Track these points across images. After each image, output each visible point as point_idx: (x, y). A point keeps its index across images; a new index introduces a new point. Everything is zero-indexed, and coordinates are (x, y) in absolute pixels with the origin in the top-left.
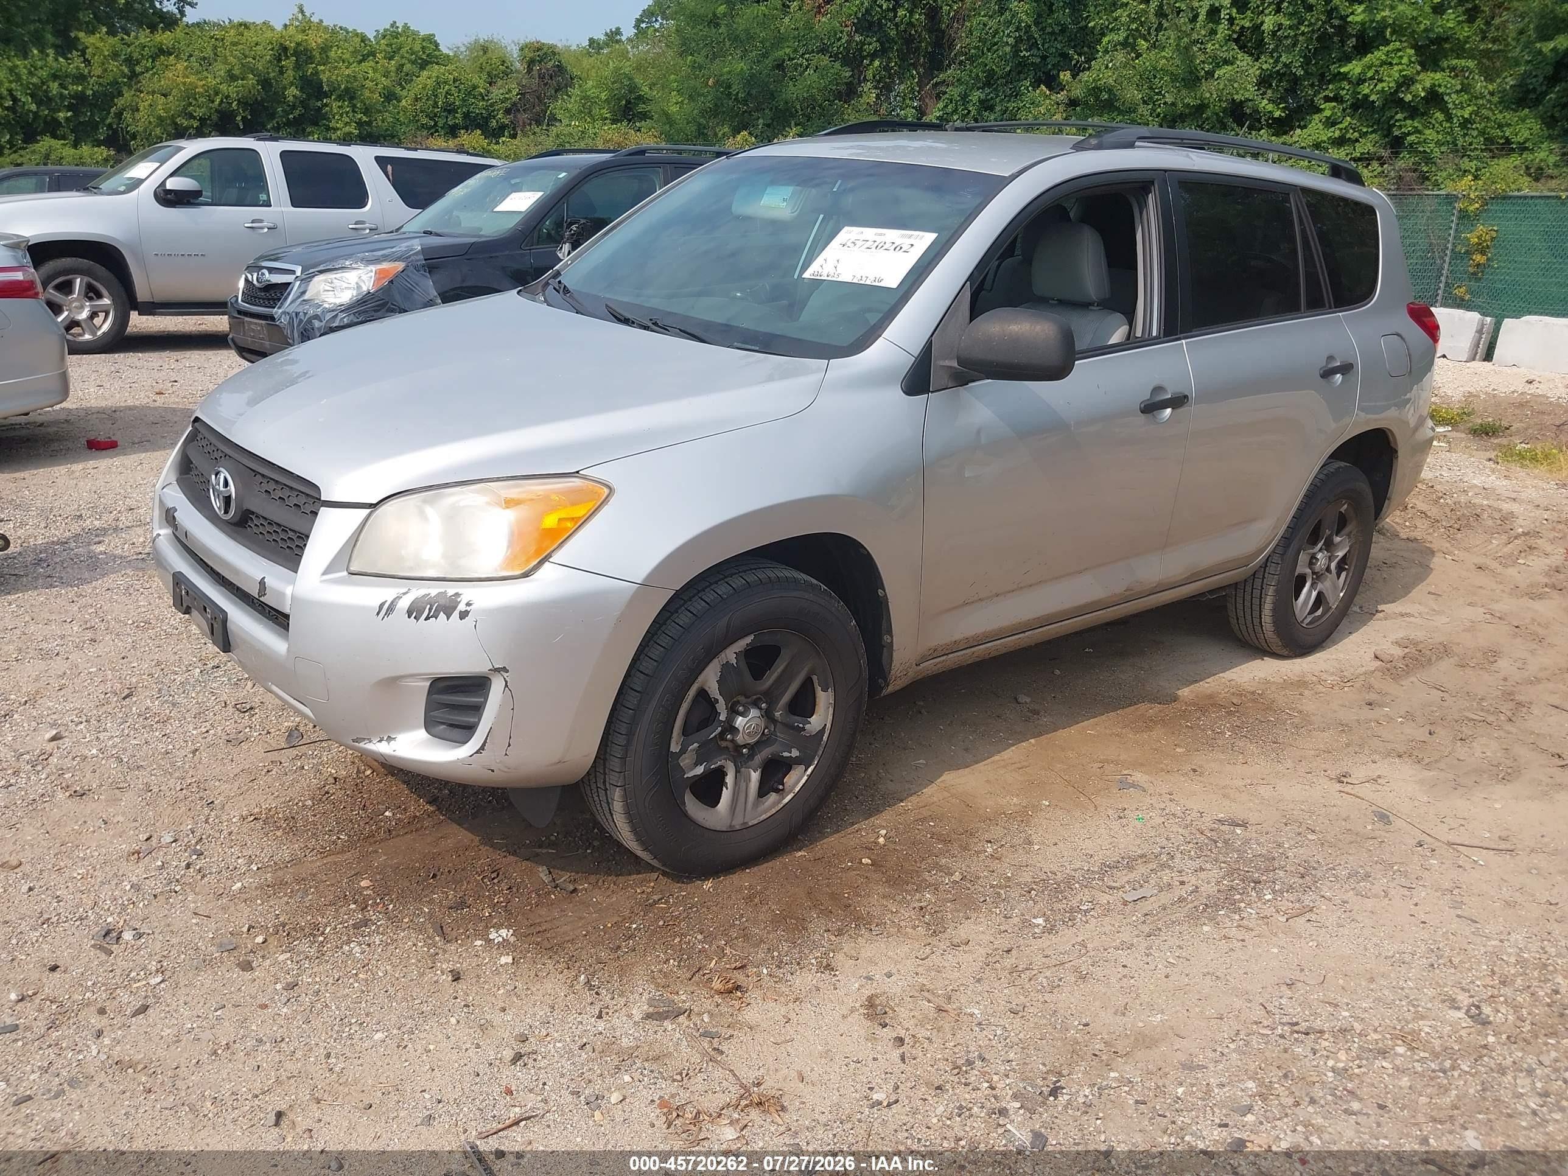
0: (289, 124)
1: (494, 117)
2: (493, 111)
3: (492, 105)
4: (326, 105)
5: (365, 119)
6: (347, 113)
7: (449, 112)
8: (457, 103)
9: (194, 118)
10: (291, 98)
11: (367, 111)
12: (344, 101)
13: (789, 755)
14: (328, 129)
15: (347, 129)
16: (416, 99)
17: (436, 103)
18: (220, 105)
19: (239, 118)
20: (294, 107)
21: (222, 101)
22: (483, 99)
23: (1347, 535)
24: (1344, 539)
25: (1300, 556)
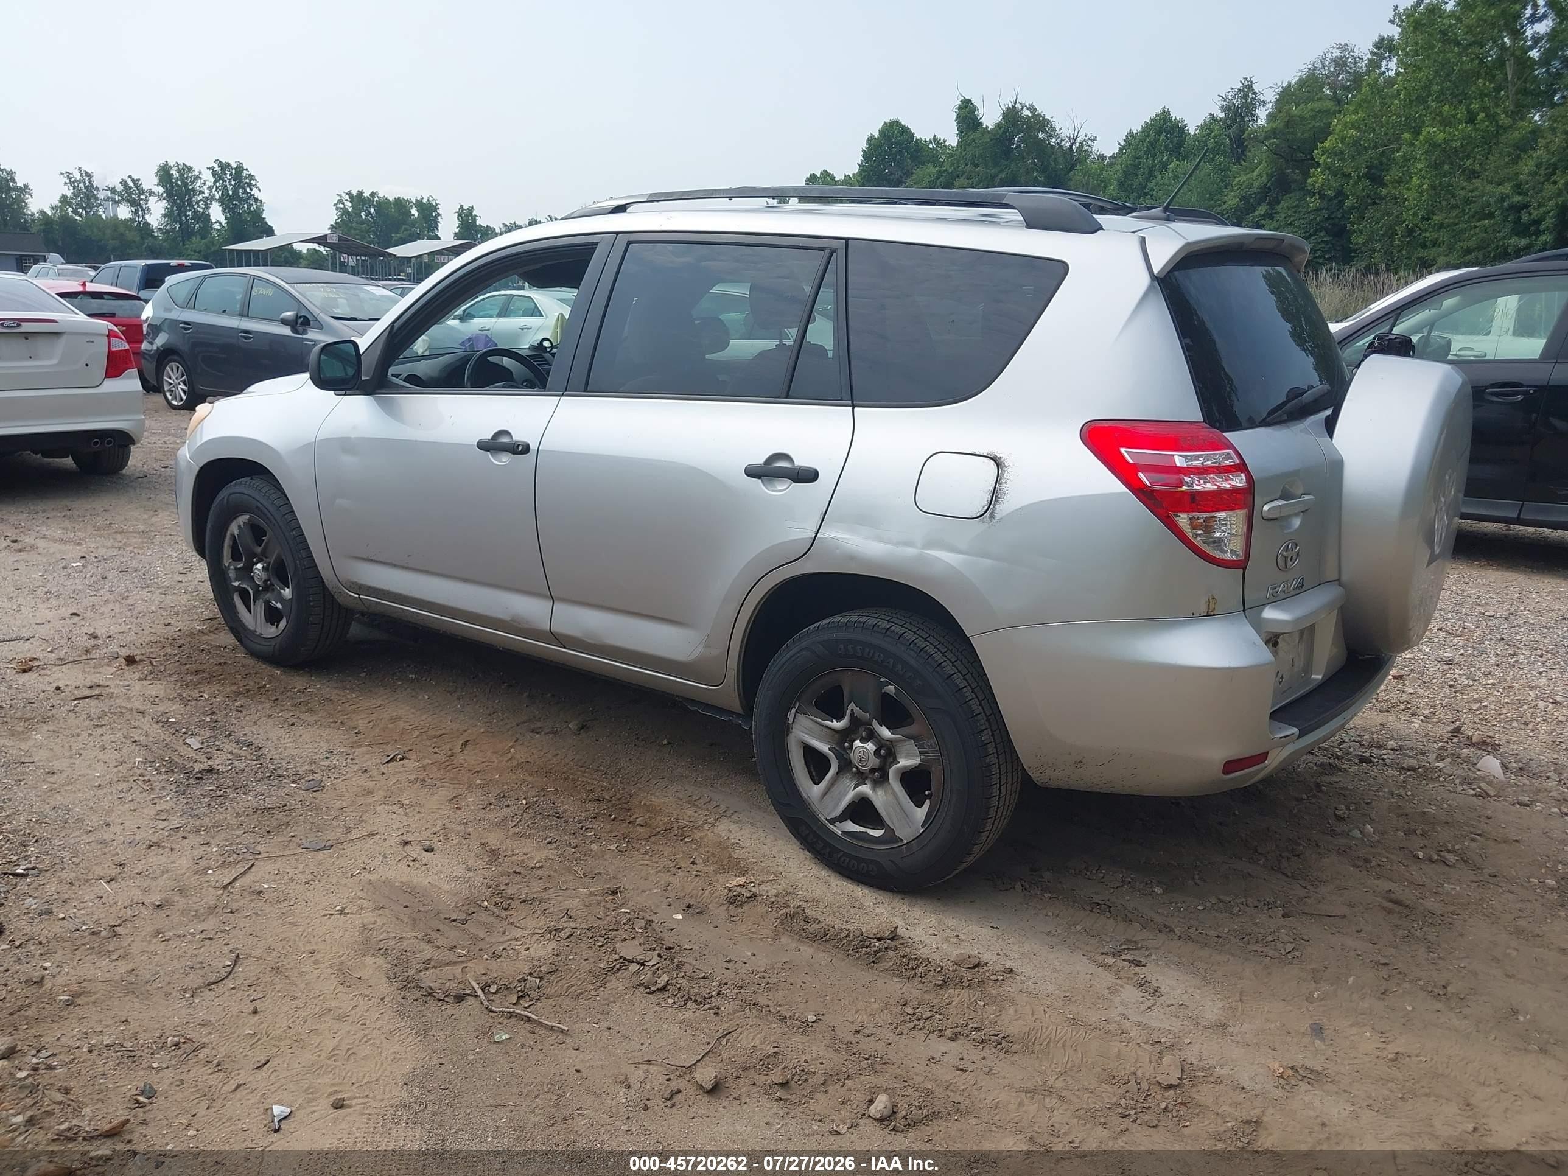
13: (276, 605)
23: (909, 737)
24: (904, 740)
25: (791, 715)
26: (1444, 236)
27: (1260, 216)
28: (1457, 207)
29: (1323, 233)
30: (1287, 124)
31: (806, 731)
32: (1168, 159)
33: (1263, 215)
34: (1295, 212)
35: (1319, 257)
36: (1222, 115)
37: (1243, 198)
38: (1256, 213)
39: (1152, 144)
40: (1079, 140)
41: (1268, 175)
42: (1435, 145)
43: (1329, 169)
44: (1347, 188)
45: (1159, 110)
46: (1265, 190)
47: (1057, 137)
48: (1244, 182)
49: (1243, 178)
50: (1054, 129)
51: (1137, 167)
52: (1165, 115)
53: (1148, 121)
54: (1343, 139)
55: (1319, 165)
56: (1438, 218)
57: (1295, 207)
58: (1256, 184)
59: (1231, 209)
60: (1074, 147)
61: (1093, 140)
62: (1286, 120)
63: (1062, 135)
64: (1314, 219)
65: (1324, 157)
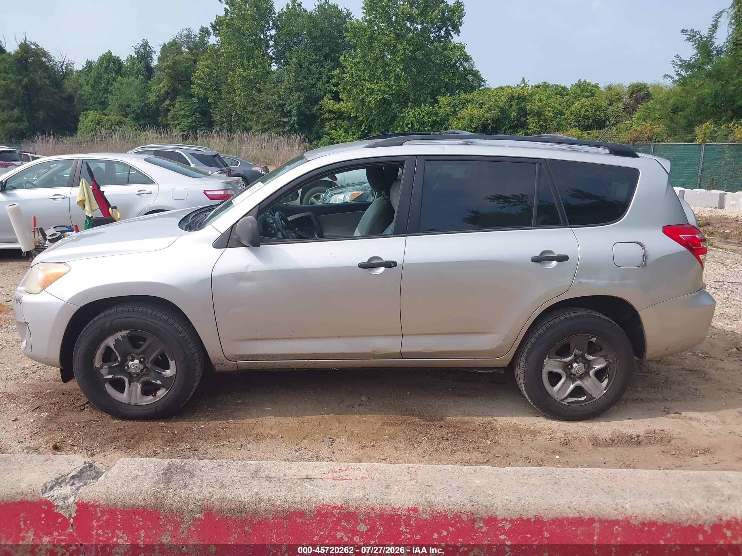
0: (511, 128)
1: (608, 120)
2: (608, 117)
3: (608, 114)
4: (528, 119)
5: (544, 124)
6: (536, 122)
7: (586, 119)
8: (590, 115)
9: (472, 127)
10: (513, 117)
11: (546, 121)
12: (536, 117)
13: (155, 382)
14: (527, 129)
15: (534, 129)
16: (572, 114)
17: (580, 115)
18: (483, 121)
19: (490, 127)
20: (514, 121)
21: (484, 120)
22: (604, 112)
23: (601, 356)
24: (598, 358)
25: (545, 361)
26: (254, 117)
27: (167, 105)
28: (256, 104)
29: (197, 114)
30: (174, 63)
31: (552, 366)
32: (116, 76)
33: (168, 105)
34: (184, 104)
35: (198, 124)
36: (136, 56)
37: (157, 97)
38: (165, 104)
39: (106, 68)
40: (65, 63)
41: (168, 86)
42: (243, 77)
43: (199, 85)
44: (208, 94)
45: (107, 51)
46: (167, 93)
47: (53, 61)
48: (156, 89)
49: (156, 87)
50: (50, 57)
51: (100, 78)
52: (110, 53)
53: (101, 56)
54: (203, 72)
55: (195, 84)
56: (250, 109)
57: (183, 101)
58: (163, 90)
59: (153, 101)
60: (63, 67)
61: (73, 64)
62: (173, 61)
63: (56, 60)
64: (193, 107)
65: (196, 80)
